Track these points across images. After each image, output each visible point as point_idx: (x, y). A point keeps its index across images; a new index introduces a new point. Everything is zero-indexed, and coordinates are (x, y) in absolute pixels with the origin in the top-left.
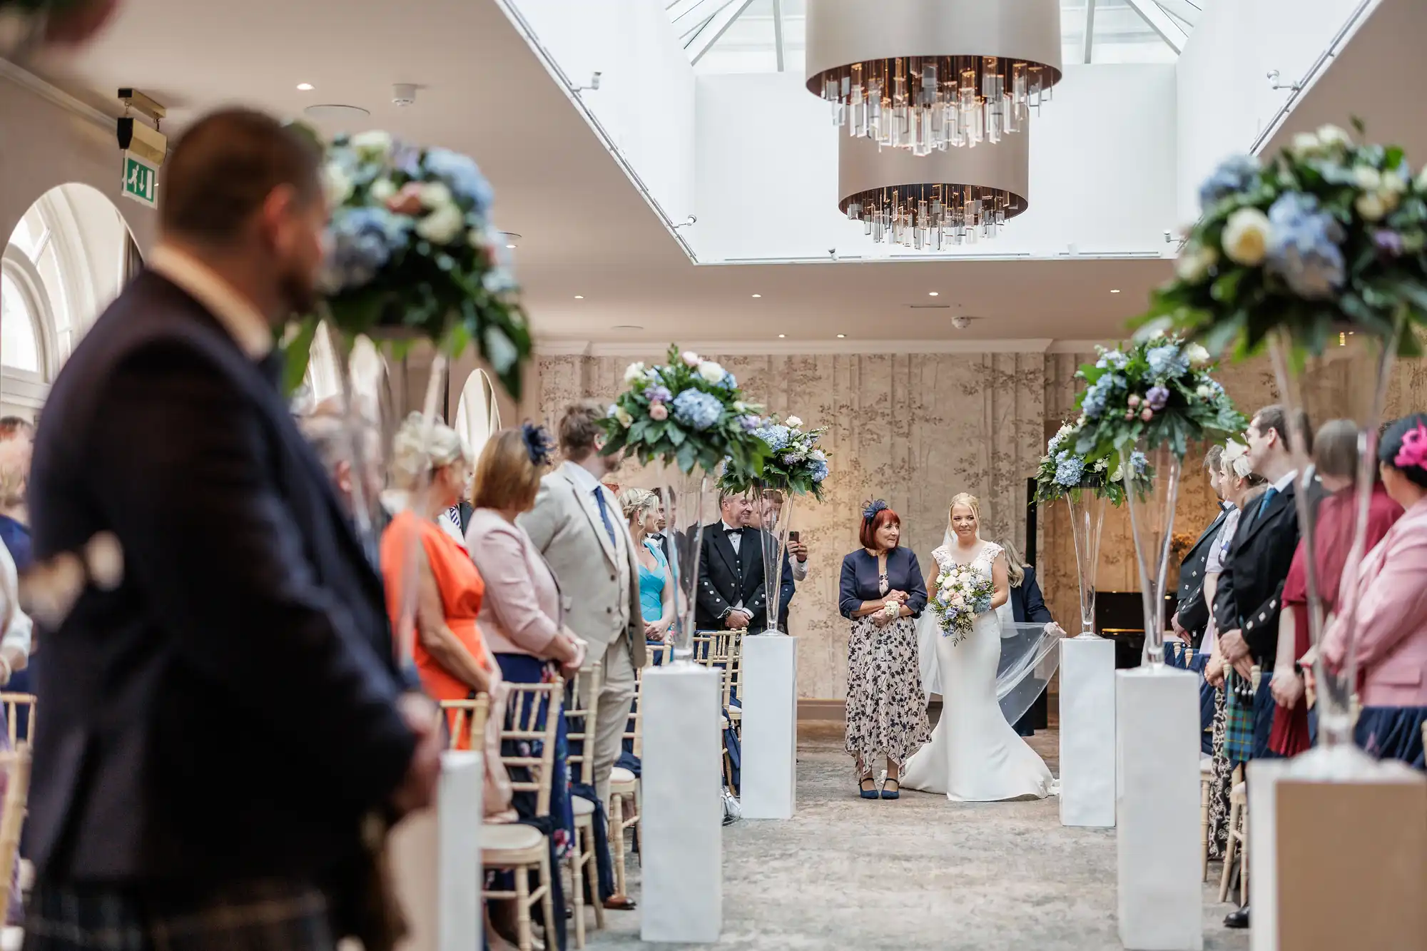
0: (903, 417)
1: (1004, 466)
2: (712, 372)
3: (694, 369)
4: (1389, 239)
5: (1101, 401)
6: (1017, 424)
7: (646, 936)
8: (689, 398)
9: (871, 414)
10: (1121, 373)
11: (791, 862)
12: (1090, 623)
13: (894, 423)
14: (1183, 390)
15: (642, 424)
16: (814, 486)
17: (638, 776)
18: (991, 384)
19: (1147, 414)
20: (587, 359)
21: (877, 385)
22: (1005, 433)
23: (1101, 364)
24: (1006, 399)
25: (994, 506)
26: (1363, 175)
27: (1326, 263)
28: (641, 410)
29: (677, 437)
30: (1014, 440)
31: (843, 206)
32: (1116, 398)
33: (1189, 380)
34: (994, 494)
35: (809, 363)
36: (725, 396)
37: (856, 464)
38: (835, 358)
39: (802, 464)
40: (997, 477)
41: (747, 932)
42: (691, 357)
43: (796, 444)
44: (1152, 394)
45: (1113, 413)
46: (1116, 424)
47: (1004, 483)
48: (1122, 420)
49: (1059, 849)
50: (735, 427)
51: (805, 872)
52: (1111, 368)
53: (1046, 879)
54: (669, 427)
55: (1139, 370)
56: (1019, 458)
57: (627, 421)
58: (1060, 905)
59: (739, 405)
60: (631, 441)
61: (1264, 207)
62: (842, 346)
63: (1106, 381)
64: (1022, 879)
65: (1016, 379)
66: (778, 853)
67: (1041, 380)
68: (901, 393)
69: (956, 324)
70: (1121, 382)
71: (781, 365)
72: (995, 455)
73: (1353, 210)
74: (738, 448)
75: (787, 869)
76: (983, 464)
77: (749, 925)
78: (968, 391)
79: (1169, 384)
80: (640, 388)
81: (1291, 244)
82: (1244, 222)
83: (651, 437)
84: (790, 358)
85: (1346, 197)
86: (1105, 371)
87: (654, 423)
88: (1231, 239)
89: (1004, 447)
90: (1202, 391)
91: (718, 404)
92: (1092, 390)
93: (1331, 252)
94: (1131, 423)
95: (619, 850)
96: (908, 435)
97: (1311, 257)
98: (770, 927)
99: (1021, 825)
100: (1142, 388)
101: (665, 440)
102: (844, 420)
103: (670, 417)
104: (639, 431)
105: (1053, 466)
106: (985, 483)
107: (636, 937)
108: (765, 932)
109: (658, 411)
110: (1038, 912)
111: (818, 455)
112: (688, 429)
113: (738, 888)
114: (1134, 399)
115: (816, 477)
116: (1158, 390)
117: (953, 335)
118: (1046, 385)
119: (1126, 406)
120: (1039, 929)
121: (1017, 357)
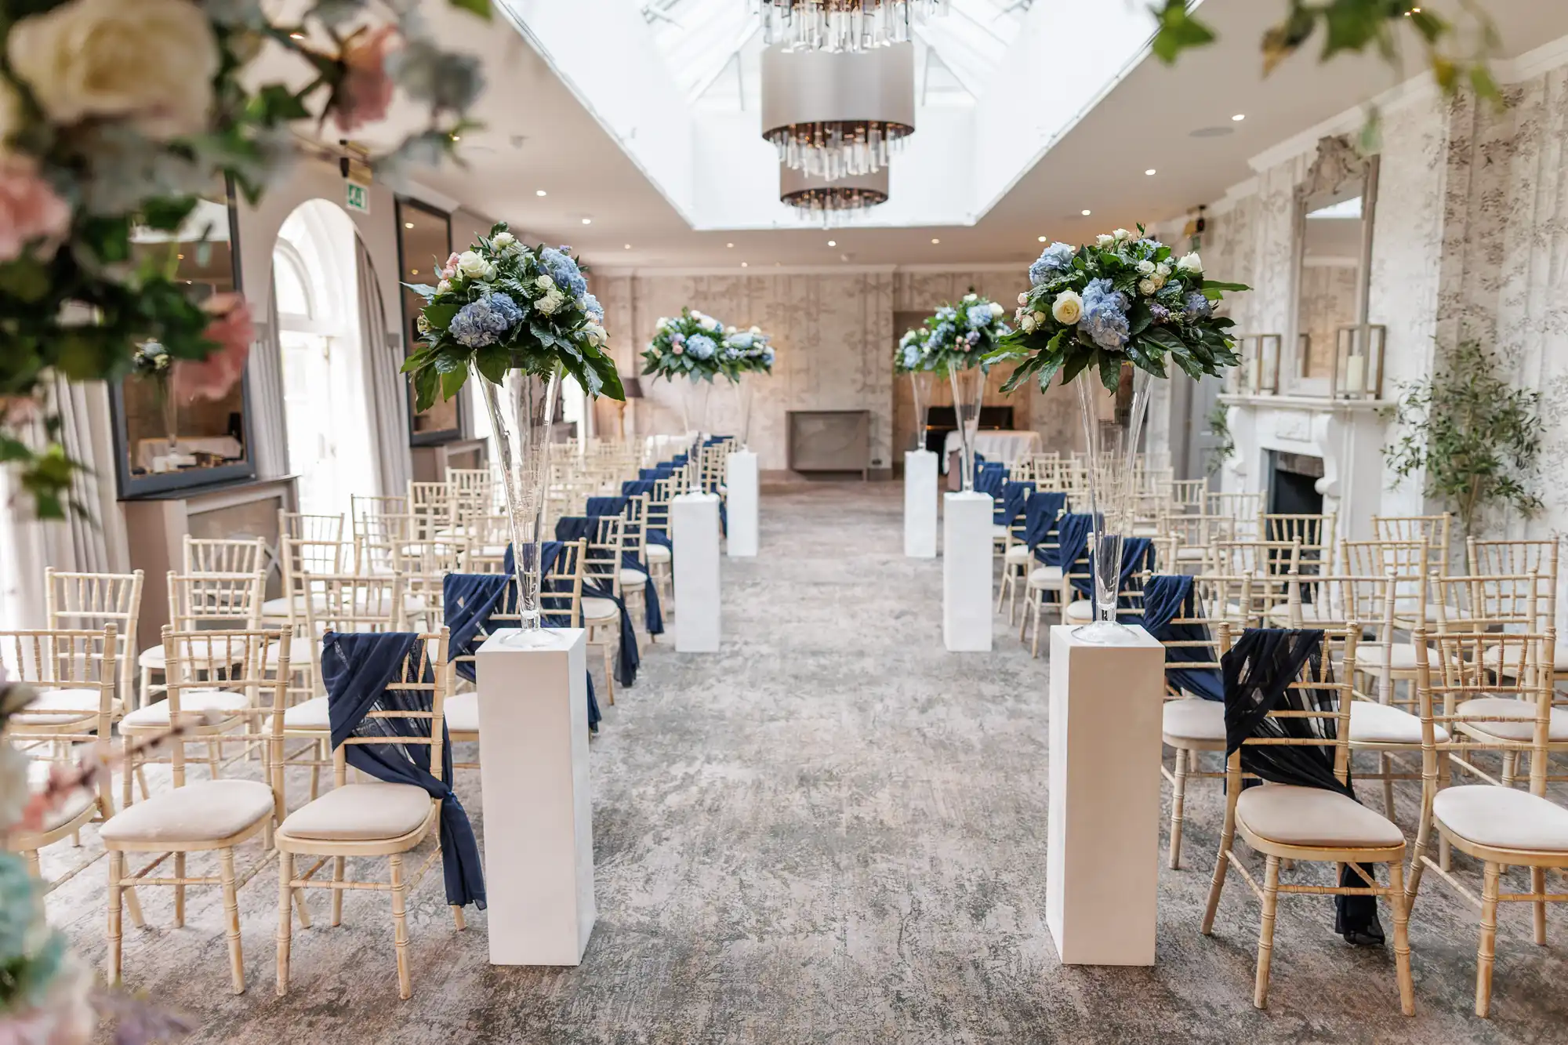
0: (813, 310)
1: (870, 338)
2: (709, 323)
3: (698, 321)
4: (1158, 310)
5: (940, 339)
6: (878, 314)
7: (679, 649)
8: (695, 341)
9: (796, 309)
10: (952, 323)
11: (758, 589)
12: (922, 444)
13: (808, 314)
14: (989, 333)
15: (668, 356)
16: (767, 368)
17: (671, 550)
18: (862, 291)
19: (967, 348)
20: (634, 279)
21: (799, 292)
22: (871, 319)
23: (939, 317)
24: (871, 299)
25: (865, 362)
26: (1144, 265)
27: (1119, 327)
28: (667, 347)
29: (689, 364)
30: (876, 323)
31: (782, 199)
32: (949, 338)
33: (992, 326)
34: (864, 354)
35: (760, 280)
36: (717, 337)
37: (787, 338)
38: (775, 277)
39: (760, 357)
40: (865, 343)
41: (735, 643)
42: (696, 314)
43: (756, 344)
44: (970, 335)
45: (947, 347)
46: (947, 353)
47: (870, 347)
48: (952, 351)
49: (905, 575)
50: (724, 357)
51: (766, 597)
52: (945, 319)
53: (900, 598)
54: (684, 358)
55: (962, 321)
56: (878, 334)
57: (659, 354)
58: (908, 618)
59: (725, 344)
60: (662, 365)
61: (1078, 287)
62: (779, 270)
63: (943, 327)
64: (886, 598)
65: (878, 288)
66: (749, 582)
67: (890, 290)
68: (812, 296)
69: (844, 258)
70: (952, 328)
71: (744, 281)
72: (865, 332)
73: (1137, 289)
74: (727, 369)
75: (757, 595)
76: (858, 337)
77: (736, 638)
78: (851, 295)
79: (980, 330)
80: (666, 334)
81: (1094, 312)
82: (1067, 297)
83: (674, 364)
84: (749, 279)
85: (1132, 280)
86: (942, 321)
87: (675, 356)
88: (1056, 307)
89: (870, 326)
90: (999, 333)
91: (713, 343)
92: (934, 333)
93: (1122, 319)
94: (957, 353)
95: (662, 599)
96: (816, 320)
97: (1108, 323)
98: (749, 640)
99: (884, 557)
100: (964, 332)
101: (682, 365)
102: (780, 313)
103: (685, 352)
104: (666, 360)
105: (903, 356)
106: (860, 347)
107: (673, 649)
108: (746, 643)
109: (677, 349)
110: (898, 624)
111: (770, 350)
112: (696, 359)
113: (730, 608)
114: (959, 339)
115: (768, 363)
116: (973, 335)
117: (841, 263)
118: (895, 291)
119: (954, 342)
120: (900, 637)
121: (878, 276)
